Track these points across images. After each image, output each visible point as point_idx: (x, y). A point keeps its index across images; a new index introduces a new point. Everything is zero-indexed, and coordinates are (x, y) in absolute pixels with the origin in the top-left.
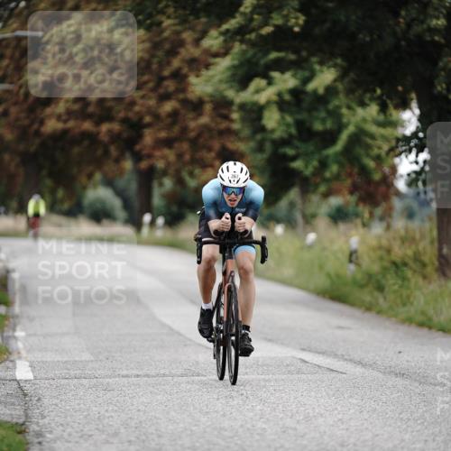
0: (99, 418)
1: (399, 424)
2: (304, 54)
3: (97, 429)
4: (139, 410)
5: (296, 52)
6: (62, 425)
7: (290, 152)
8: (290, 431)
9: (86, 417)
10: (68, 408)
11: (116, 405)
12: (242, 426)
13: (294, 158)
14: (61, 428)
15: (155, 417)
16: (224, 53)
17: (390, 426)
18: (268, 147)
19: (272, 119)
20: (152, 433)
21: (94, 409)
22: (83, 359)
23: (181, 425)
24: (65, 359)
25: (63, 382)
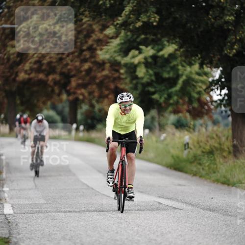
0: (49, 235)
1: (212, 237)
2: (159, 36)
3: (49, 241)
4: (71, 230)
5: (155, 35)
6: (29, 238)
7: (152, 89)
8: (153, 242)
9: (42, 234)
10: (32, 229)
11: (58, 228)
12: (127, 239)
13: (154, 93)
14: (29, 240)
15: (80, 234)
16: (116, 36)
17: (207, 238)
18: (140, 87)
19: (141, 72)
20: (78, 243)
21: (47, 229)
22: (40, 203)
23: (94, 238)
24: (30, 203)
25: (30, 215)
